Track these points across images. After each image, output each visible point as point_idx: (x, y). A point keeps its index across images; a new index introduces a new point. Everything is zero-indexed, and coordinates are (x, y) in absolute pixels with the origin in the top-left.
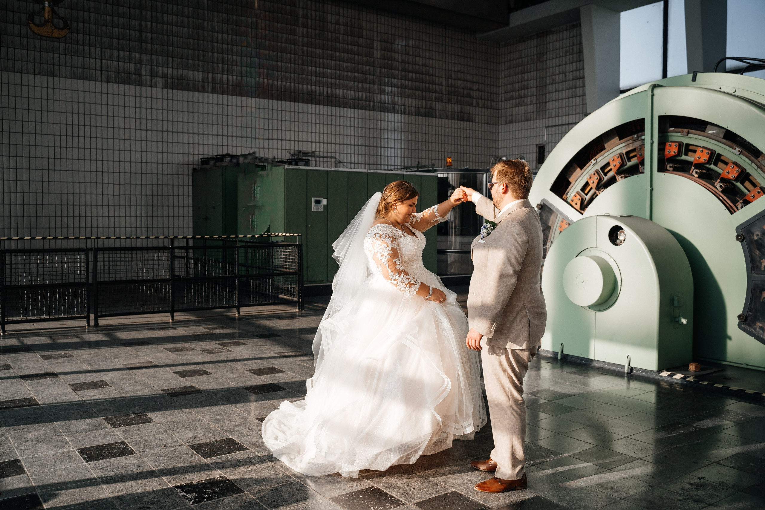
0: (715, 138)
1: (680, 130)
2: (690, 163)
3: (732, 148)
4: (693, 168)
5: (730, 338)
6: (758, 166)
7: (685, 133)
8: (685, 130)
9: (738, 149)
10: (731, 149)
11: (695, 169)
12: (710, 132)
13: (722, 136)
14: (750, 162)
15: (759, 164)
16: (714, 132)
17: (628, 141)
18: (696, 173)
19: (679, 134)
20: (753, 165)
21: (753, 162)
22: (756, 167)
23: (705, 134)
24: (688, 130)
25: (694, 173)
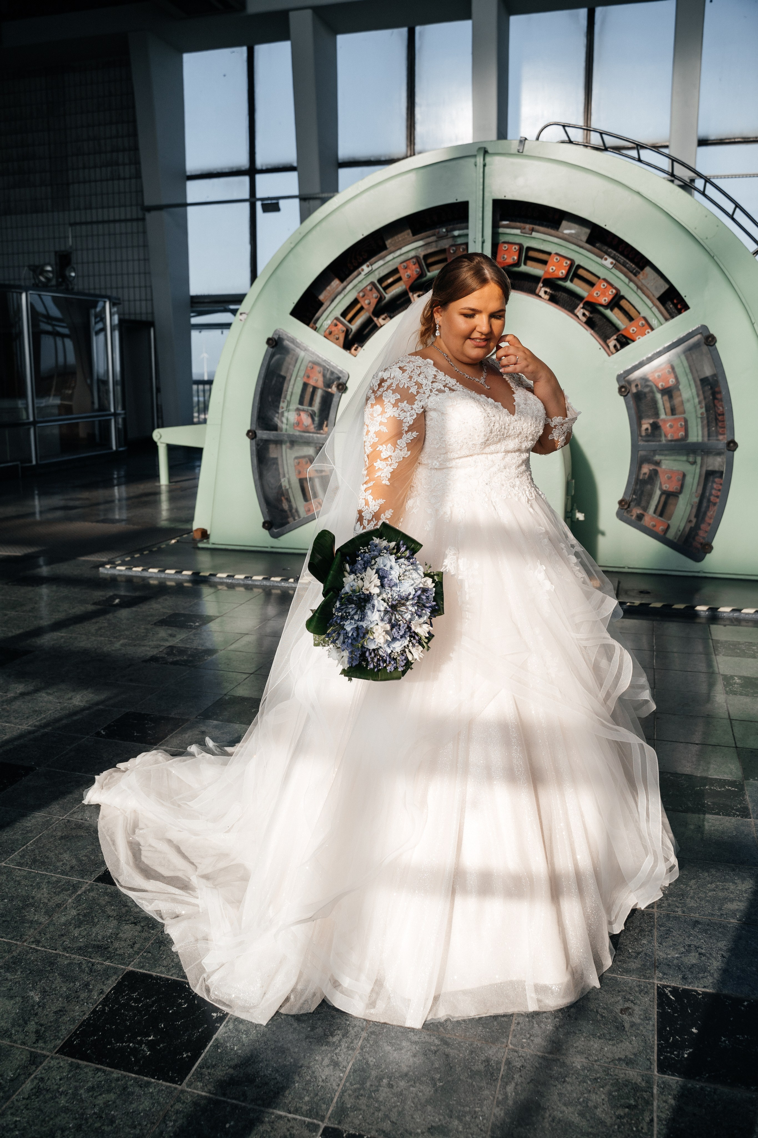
0: (575, 240)
1: (518, 224)
2: (536, 279)
3: (602, 258)
4: (541, 285)
5: (603, 534)
6: (638, 287)
7: (527, 230)
8: (528, 226)
9: (610, 260)
10: (598, 260)
11: (543, 286)
12: (566, 232)
13: (584, 238)
14: (627, 280)
15: (640, 284)
16: (573, 231)
17: (429, 237)
18: (546, 292)
19: (518, 232)
20: (632, 285)
21: (631, 280)
22: (635, 288)
23: (558, 233)
24: (531, 226)
25: (542, 294)
